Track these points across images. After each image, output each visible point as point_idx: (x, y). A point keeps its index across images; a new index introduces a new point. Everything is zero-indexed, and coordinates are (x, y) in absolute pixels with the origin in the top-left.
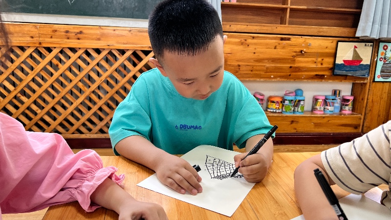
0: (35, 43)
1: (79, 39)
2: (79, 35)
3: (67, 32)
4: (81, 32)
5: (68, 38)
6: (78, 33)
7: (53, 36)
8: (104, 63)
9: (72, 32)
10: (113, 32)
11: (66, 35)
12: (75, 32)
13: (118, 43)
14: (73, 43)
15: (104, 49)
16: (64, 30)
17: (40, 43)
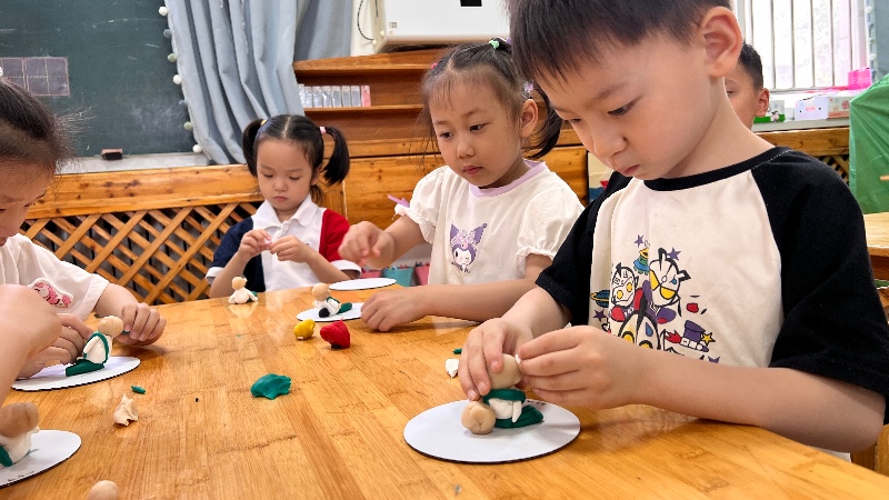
0: (48, 212)
1: (132, 195)
2: (132, 188)
3: (109, 184)
4: (136, 183)
5: (112, 196)
6: (130, 184)
7: (82, 196)
8: (182, 234)
9: (118, 185)
10: (195, 176)
11: (108, 191)
12: (124, 184)
13: (206, 194)
14: (122, 204)
15: (181, 208)
16: (103, 182)
17: (58, 211)
